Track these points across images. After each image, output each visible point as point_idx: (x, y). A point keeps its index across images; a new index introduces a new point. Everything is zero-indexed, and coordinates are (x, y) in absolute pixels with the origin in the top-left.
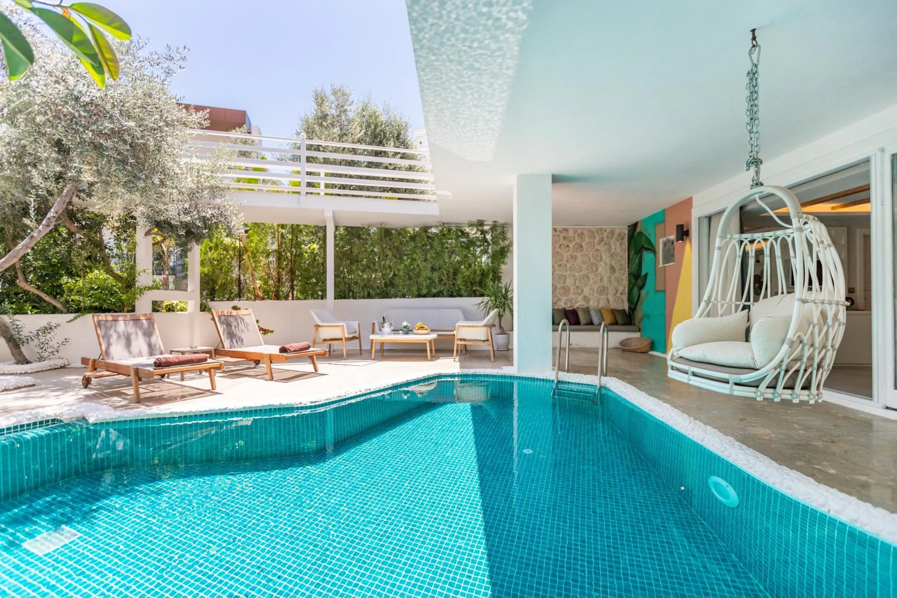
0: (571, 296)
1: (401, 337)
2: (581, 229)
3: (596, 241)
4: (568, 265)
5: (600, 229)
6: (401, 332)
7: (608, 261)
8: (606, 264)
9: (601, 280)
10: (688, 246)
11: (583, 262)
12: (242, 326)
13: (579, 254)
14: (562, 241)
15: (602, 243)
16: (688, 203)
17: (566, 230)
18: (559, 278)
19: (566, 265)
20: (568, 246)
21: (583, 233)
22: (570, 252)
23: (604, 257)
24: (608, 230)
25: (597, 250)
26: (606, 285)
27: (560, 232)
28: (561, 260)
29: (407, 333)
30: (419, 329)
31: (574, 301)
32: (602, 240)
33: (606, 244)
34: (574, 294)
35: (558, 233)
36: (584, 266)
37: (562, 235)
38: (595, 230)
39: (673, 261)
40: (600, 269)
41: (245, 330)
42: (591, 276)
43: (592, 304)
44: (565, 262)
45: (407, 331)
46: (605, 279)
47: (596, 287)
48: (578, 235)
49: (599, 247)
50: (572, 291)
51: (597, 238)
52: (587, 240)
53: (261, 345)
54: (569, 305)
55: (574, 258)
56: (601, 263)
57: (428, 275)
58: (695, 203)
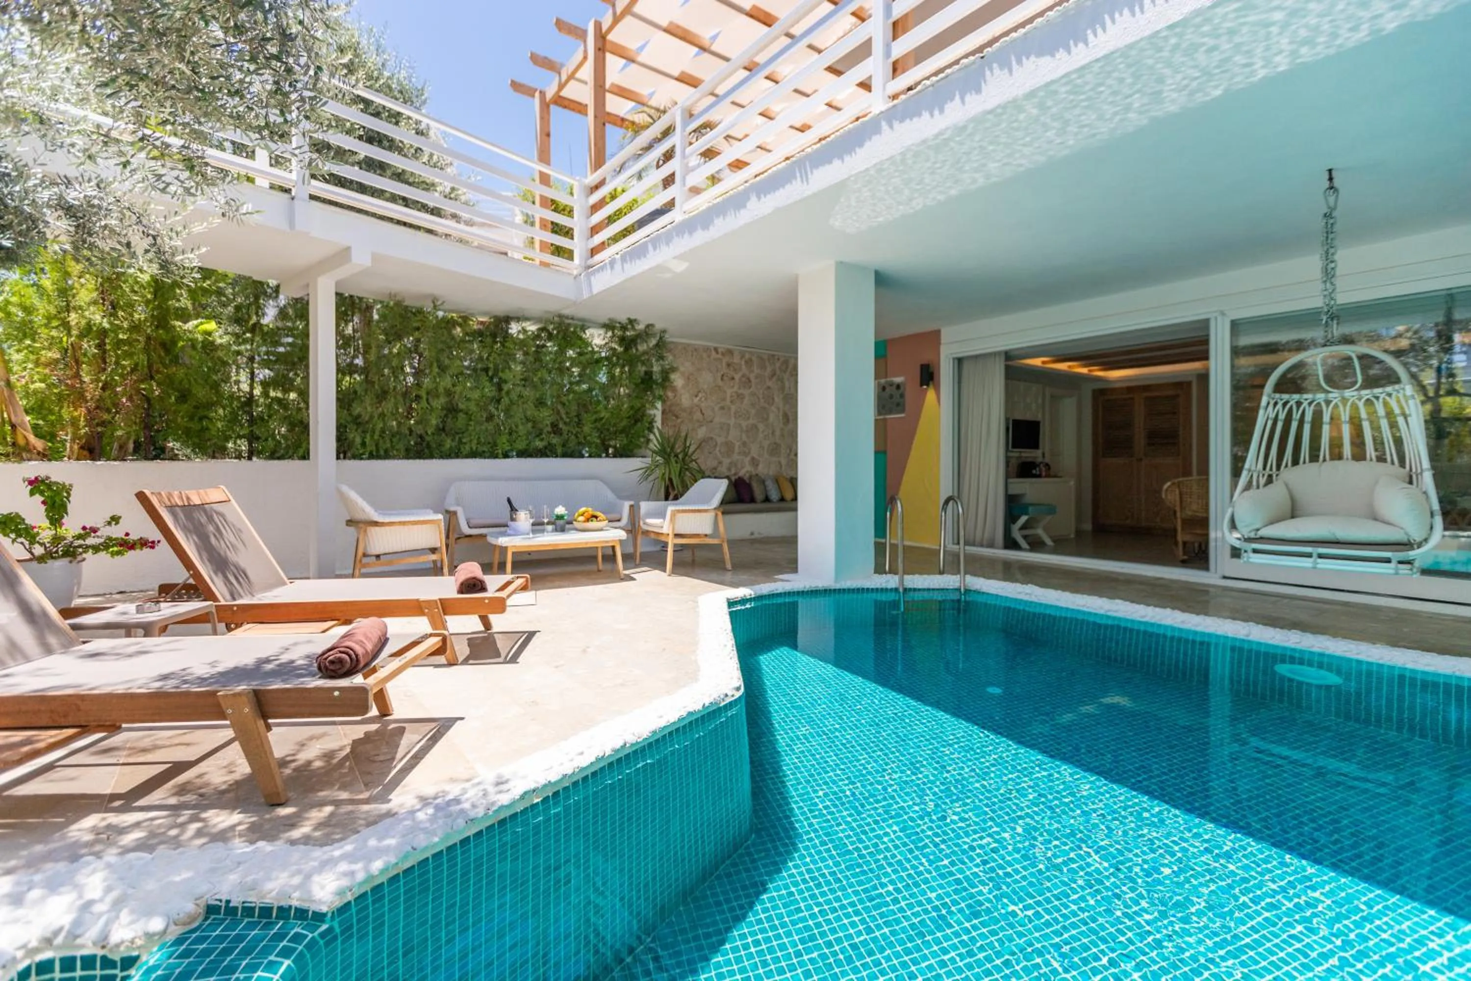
0: (736, 457)
1: (550, 539)
2: (750, 353)
3: (766, 374)
4: (733, 408)
5: (773, 356)
6: (550, 527)
7: (781, 406)
8: (778, 409)
9: (773, 433)
10: (931, 394)
11: (753, 405)
12: (229, 536)
13: (746, 392)
14: (724, 370)
15: (774, 379)
16: (933, 338)
17: (730, 352)
18: (721, 428)
19: (729, 409)
20: (733, 379)
21: (751, 360)
22: (735, 389)
23: (776, 399)
24: (782, 359)
25: (769, 388)
26: (778, 441)
27: (723, 354)
28: (724, 399)
29: (562, 530)
30: (588, 520)
31: (739, 466)
32: (773, 374)
33: (778, 379)
34: (739, 453)
35: (719, 356)
36: (753, 412)
37: (725, 360)
38: (766, 357)
39: (903, 411)
40: (772, 417)
41: (240, 545)
42: (761, 427)
43: (762, 470)
44: (728, 402)
45: (562, 524)
46: (778, 433)
47: (766, 443)
48: (746, 362)
49: (769, 384)
50: (737, 450)
51: (769, 369)
52: (757, 371)
53: (284, 584)
54: (733, 471)
55: (740, 397)
56: (773, 408)
57: (529, 413)
58: (944, 338)
